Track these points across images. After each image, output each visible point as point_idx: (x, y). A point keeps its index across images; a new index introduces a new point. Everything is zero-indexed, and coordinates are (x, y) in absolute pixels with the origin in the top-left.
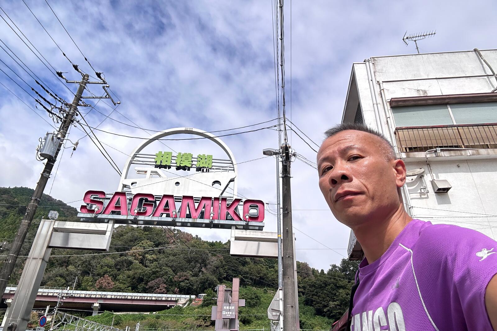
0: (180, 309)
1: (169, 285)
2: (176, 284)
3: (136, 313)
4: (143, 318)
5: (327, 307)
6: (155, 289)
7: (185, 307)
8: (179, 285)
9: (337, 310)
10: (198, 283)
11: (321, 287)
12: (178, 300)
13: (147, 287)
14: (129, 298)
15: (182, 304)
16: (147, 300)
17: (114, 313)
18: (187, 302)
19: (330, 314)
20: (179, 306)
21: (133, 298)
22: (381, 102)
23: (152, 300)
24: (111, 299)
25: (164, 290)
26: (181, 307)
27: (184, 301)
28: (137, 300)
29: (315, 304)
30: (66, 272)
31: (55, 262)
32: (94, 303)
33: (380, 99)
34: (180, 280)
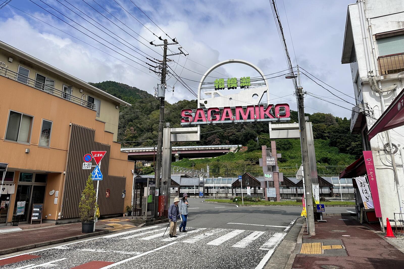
0: (232, 154)
1: (222, 139)
2: (226, 138)
3: (203, 158)
4: (208, 161)
5: (350, 146)
6: (213, 142)
7: (235, 152)
8: (229, 138)
9: (359, 148)
10: (242, 136)
11: (343, 132)
12: (230, 148)
13: (207, 141)
14: (197, 149)
15: (233, 151)
16: (209, 150)
17: (189, 159)
18: (236, 149)
19: (352, 151)
20: (231, 152)
21: (199, 149)
22: (369, 36)
23: (212, 150)
24: (185, 150)
25: (218, 142)
26: (233, 153)
27: (234, 149)
28: (202, 150)
29: (339, 145)
30: (152, 136)
31: (144, 130)
32: (175, 154)
33: (368, 33)
34: (229, 135)
